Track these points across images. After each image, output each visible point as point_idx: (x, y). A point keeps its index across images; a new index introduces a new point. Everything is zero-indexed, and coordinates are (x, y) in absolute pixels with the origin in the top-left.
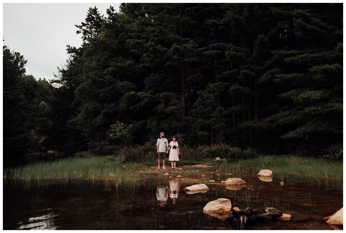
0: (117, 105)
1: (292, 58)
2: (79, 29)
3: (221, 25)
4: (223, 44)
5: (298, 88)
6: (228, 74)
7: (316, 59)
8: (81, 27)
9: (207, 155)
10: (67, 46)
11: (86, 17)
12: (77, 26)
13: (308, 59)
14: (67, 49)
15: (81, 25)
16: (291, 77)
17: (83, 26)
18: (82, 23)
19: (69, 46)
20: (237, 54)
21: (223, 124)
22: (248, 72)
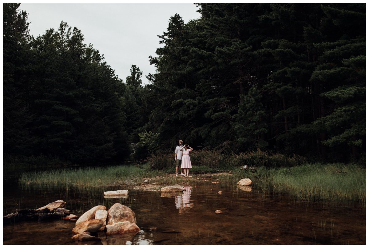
0: (178, 113)
1: (333, 51)
2: (161, 39)
3: (274, 20)
4: (276, 41)
5: (344, 85)
6: (280, 73)
7: (361, 48)
8: (163, 37)
9: (239, 163)
10: (149, 57)
11: (168, 27)
12: (160, 37)
13: (350, 50)
14: (149, 60)
15: (163, 34)
16: (334, 72)
17: (165, 36)
18: (164, 33)
19: (151, 57)
20: (284, 50)
21: (263, 129)
22: (298, 69)
